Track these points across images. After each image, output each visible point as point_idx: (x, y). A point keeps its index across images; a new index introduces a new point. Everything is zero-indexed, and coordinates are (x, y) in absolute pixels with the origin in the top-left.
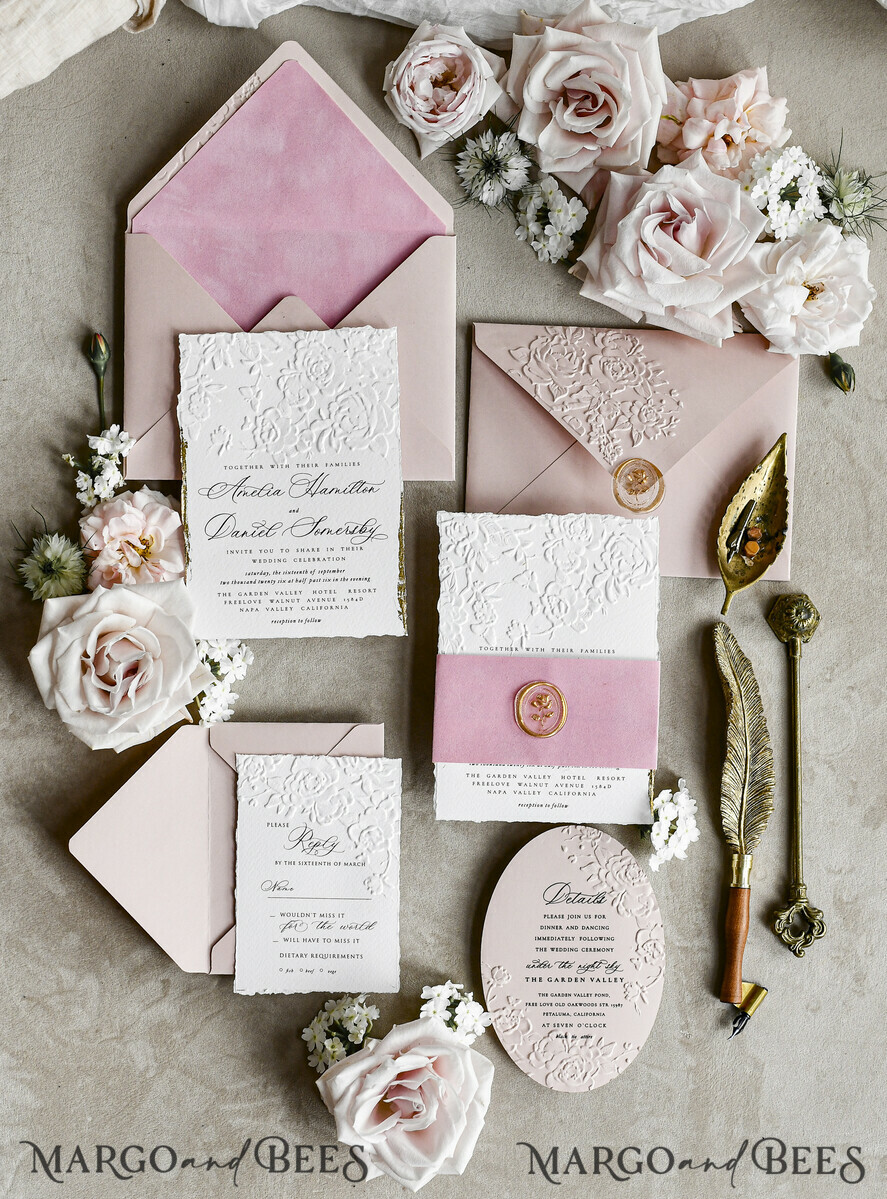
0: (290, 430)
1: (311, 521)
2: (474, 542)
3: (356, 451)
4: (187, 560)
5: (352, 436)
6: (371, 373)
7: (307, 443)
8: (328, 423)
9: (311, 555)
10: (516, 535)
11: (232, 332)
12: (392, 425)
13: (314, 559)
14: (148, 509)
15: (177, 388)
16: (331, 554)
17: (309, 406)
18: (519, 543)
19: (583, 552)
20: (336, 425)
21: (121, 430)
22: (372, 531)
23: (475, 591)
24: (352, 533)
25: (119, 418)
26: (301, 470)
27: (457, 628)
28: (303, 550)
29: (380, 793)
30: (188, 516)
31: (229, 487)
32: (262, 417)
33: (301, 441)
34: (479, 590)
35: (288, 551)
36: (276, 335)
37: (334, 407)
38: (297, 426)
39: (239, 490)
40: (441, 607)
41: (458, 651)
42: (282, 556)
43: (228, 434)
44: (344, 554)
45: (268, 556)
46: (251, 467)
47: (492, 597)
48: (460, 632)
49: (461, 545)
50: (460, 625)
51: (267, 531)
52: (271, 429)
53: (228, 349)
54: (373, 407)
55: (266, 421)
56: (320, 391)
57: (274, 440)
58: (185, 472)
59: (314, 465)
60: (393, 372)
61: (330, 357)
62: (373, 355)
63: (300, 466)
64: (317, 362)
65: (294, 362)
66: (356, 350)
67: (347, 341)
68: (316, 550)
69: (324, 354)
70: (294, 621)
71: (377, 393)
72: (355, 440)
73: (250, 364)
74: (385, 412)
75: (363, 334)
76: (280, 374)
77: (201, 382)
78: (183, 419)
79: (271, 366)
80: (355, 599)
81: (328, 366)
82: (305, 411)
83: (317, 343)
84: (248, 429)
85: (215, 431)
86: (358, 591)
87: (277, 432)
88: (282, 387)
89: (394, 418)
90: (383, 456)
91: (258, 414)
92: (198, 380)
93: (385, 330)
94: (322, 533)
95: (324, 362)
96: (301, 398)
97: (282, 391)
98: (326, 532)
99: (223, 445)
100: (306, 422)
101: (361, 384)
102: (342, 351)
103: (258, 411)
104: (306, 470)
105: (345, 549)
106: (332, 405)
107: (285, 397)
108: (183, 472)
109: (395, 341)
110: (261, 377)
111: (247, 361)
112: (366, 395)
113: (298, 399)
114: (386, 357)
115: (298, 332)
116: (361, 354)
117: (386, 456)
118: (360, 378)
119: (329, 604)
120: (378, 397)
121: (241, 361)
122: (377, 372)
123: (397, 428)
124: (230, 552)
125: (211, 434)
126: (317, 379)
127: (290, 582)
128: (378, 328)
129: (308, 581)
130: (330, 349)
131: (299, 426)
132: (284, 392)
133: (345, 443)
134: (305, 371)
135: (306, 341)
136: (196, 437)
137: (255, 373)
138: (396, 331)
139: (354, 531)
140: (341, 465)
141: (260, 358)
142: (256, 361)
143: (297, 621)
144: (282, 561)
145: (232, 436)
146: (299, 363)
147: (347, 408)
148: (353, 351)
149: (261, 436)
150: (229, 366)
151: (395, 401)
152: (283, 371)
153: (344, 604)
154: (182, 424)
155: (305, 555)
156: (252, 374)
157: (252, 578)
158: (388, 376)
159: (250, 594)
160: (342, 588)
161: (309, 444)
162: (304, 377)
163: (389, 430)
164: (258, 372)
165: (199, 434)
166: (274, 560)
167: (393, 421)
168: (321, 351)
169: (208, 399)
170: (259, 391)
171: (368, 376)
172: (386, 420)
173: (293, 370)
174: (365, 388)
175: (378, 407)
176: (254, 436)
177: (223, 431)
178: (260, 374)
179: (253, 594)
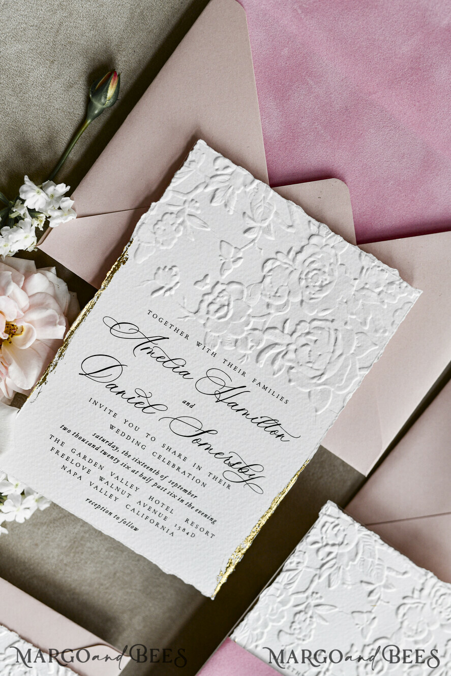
0: (243, 319)
1: (199, 425)
2: (342, 554)
3: (294, 387)
4: (42, 378)
5: (300, 369)
6: (365, 319)
7: (250, 344)
8: (288, 339)
9: (175, 460)
10: (386, 573)
11: (257, 176)
12: (347, 386)
13: (174, 466)
14: (37, 299)
15: (157, 194)
16: (194, 472)
17: (279, 309)
18: (383, 583)
19: (436, 626)
20: (292, 347)
21: (68, 194)
22: (252, 477)
23: (309, 600)
24: (231, 465)
25: (74, 179)
26: (225, 367)
27: (265, 625)
28: (169, 449)
30: (75, 334)
31: (139, 335)
32: (224, 287)
33: (246, 338)
34: (313, 602)
35: (153, 439)
36: (298, 212)
37: (304, 328)
38: (253, 320)
39: (148, 344)
40: (265, 596)
41: (251, 647)
42: (144, 441)
43: (177, 279)
44: (209, 481)
45: (129, 431)
46: (177, 330)
47: (320, 616)
48: (266, 631)
49: (328, 549)
50: (271, 624)
51: (146, 405)
52: (224, 306)
53: (239, 192)
54: (341, 355)
55: (225, 293)
56: (302, 301)
57: (220, 318)
58: (104, 289)
59: (241, 372)
60: (387, 334)
61: (336, 274)
62: (379, 303)
63: (227, 363)
64: (319, 270)
65: (297, 253)
66: (367, 286)
67: (364, 271)
68: (182, 457)
69: (331, 267)
70: (111, 514)
71: (355, 344)
72: (300, 375)
73: (251, 224)
74: (349, 367)
75: (386, 276)
76: (274, 256)
77: (187, 205)
78: (141, 231)
79: (270, 240)
80: (186, 531)
81: (327, 282)
82: (272, 311)
83: (333, 251)
84: (200, 288)
85: (165, 267)
86: (195, 525)
87: (228, 312)
88: (267, 269)
89: (354, 381)
90: (316, 411)
91: (221, 281)
92: (185, 202)
93: (410, 287)
94: (201, 445)
95: (327, 274)
96: (278, 295)
97: (264, 274)
98: (206, 446)
99: (162, 288)
100: (265, 323)
101: (346, 323)
102: (353, 277)
103: (224, 277)
104: (230, 371)
105: (212, 476)
106: (302, 324)
107: (262, 282)
108: (102, 286)
109: (410, 304)
110: (252, 244)
111: (250, 218)
112: (343, 338)
113: (273, 294)
114: (391, 314)
115: (323, 225)
116: (369, 293)
117: (319, 413)
118: (349, 316)
119: (157, 519)
120: (353, 348)
121: (244, 213)
122: (370, 324)
123: (349, 393)
124: (92, 401)
125: (159, 268)
126: (307, 287)
127: (133, 471)
128: (405, 280)
129: (152, 483)
130: (342, 266)
131: (254, 322)
132: (264, 277)
133: (288, 371)
134: (301, 270)
135: (324, 240)
136: (141, 260)
137: (250, 236)
138: (418, 295)
139: (234, 465)
140: (268, 390)
141: (265, 225)
142: (259, 225)
143: (113, 515)
144: (140, 445)
145: (179, 284)
146: (301, 257)
147: (315, 338)
148: (362, 285)
149: (208, 305)
150: (228, 209)
151: (367, 364)
152: (279, 254)
153: (173, 529)
154: (135, 236)
155: (168, 456)
156: (246, 235)
157: (97, 443)
158: (378, 335)
159: (85, 457)
160: (181, 512)
161: (252, 346)
162: (295, 276)
163: (340, 388)
164: (253, 236)
165: (146, 258)
166: (132, 440)
167: (351, 383)
168: (332, 261)
169: (182, 228)
170: (240, 258)
171: (360, 321)
172: (345, 377)
173: (290, 260)
174: (348, 330)
175: (346, 359)
176: (202, 301)
177: (174, 273)
178: (253, 240)
179: (88, 459)
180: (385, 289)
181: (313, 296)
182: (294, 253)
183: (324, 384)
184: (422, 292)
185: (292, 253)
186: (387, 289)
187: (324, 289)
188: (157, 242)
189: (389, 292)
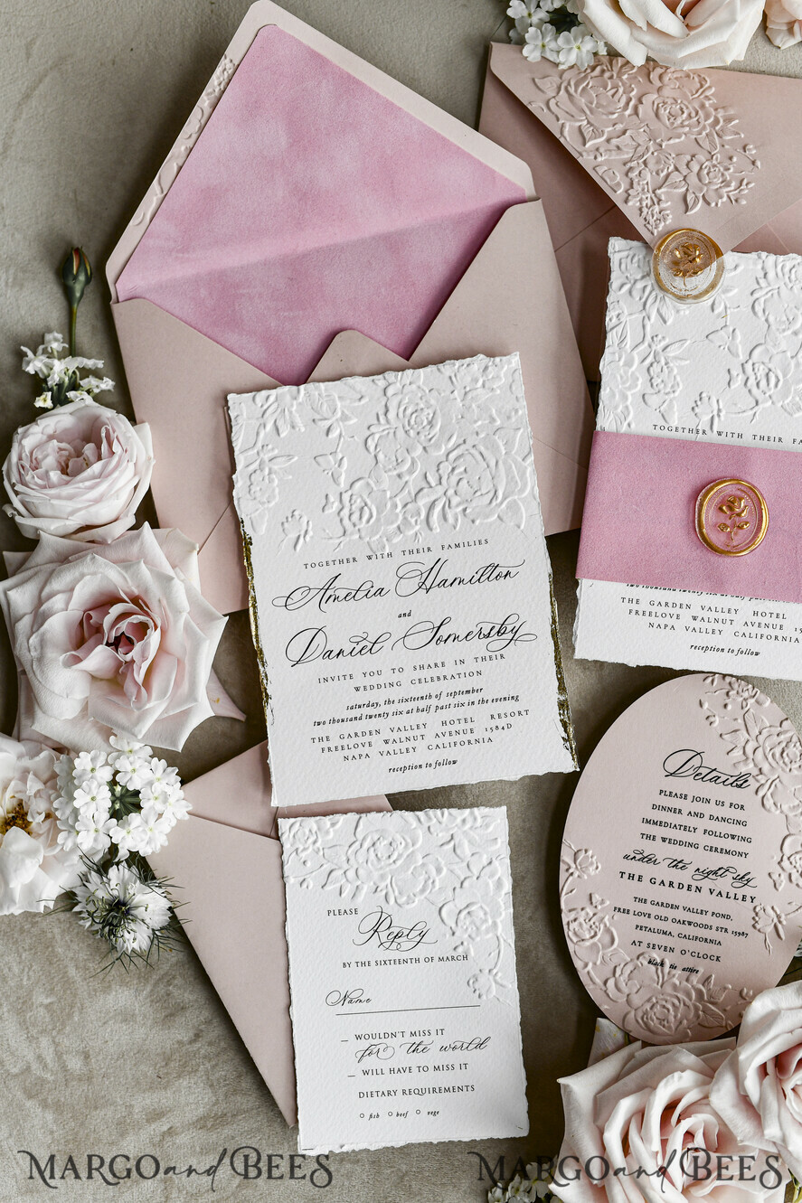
0: (389, 505)
1: (430, 626)
3: (481, 524)
4: (265, 696)
5: (474, 504)
6: (491, 417)
7: (413, 521)
8: (440, 490)
9: (435, 672)
12: (525, 485)
13: (438, 678)
16: (461, 669)
17: (411, 471)
20: (451, 492)
22: (515, 631)
24: (487, 636)
26: (408, 558)
28: (422, 667)
29: (481, 856)
30: (261, 637)
31: (313, 592)
32: (350, 493)
33: (405, 518)
35: (401, 670)
36: (357, 381)
37: (446, 468)
38: (397, 499)
39: (327, 593)
42: (395, 678)
43: (305, 520)
44: (481, 666)
45: (374, 680)
46: (341, 562)
51: (370, 646)
52: (363, 508)
53: (295, 408)
54: (497, 462)
55: (354, 497)
56: (424, 448)
57: (368, 521)
58: (253, 578)
59: (426, 550)
60: (520, 412)
61: (433, 402)
62: (491, 394)
63: (407, 553)
64: (416, 411)
65: (386, 415)
66: (468, 389)
67: (454, 379)
68: (440, 665)
69: (424, 400)
70: (420, 766)
71: (501, 444)
72: (477, 510)
73: (327, 424)
74: (514, 467)
75: (475, 367)
76: (368, 433)
77: (262, 455)
78: (242, 506)
79: (355, 423)
80: (500, 727)
81: (432, 415)
82: (406, 478)
83: (414, 386)
84: (330, 511)
85: (287, 518)
86: (503, 716)
87: (370, 510)
88: (372, 448)
89: (528, 475)
90: (519, 527)
91: (343, 491)
92: (258, 453)
93: (504, 358)
94: (446, 640)
95: (425, 409)
96: (400, 461)
97: (373, 454)
98: (452, 638)
99: (299, 537)
100: (409, 493)
101: (477, 434)
102: (448, 392)
103: (342, 485)
104: (415, 557)
105: (479, 660)
106: (441, 466)
107: (377, 463)
108: (250, 578)
109: (517, 373)
110: (342, 439)
111: (321, 420)
112: (487, 448)
113: (395, 463)
114: (509, 393)
115: (386, 374)
116: (474, 393)
117: (522, 527)
118: (475, 426)
119: (465, 738)
120: (502, 448)
121: (314, 420)
122: (498, 416)
123: (533, 488)
124: (322, 680)
125: (283, 524)
126: (418, 433)
127: (408, 713)
128: (494, 356)
129: (433, 709)
130: (433, 391)
131: (400, 500)
132: (376, 457)
133: (465, 515)
134: (401, 425)
135: (398, 384)
136: (263, 529)
137: (334, 434)
138: (518, 358)
139: (489, 633)
140: (461, 545)
141: (339, 414)
142: (334, 419)
143: (424, 766)
144: (395, 685)
145: (310, 523)
146: (391, 415)
147: (462, 469)
148: (463, 391)
149: (350, 519)
150: (297, 429)
151: (526, 451)
152: (371, 428)
153: (487, 735)
154: (242, 514)
155: (426, 674)
156: (330, 436)
157: (356, 713)
158: (513, 420)
159: (356, 734)
160: (481, 715)
161: (416, 521)
162: (401, 433)
163: (522, 491)
164: (338, 432)
165: (265, 525)
166: (383, 686)
167: (526, 478)
168: (420, 395)
169: (273, 476)
170: (341, 459)
171: (487, 422)
172: (517, 478)
173: (385, 425)
174: (485, 438)
175: (504, 463)
176: (341, 520)
177: (298, 517)
178: (340, 435)
179: (360, 734)
180: (484, 378)
181: (430, 436)
182: (384, 416)
183: (505, 498)
184: (518, 353)
185: (382, 418)
186: (487, 377)
187: (434, 421)
188: (263, 503)
189: (490, 377)
